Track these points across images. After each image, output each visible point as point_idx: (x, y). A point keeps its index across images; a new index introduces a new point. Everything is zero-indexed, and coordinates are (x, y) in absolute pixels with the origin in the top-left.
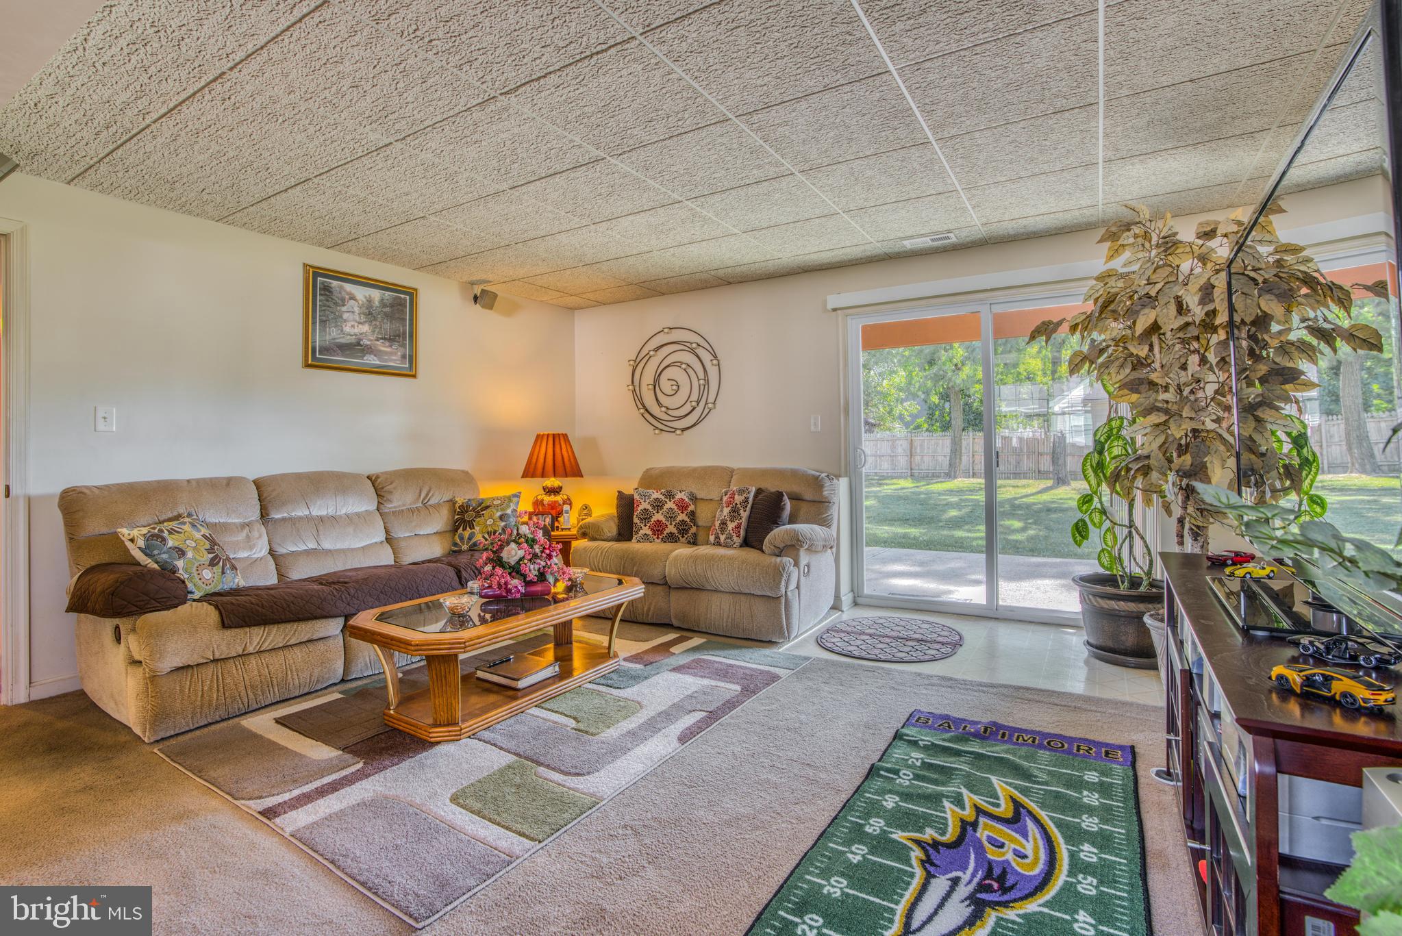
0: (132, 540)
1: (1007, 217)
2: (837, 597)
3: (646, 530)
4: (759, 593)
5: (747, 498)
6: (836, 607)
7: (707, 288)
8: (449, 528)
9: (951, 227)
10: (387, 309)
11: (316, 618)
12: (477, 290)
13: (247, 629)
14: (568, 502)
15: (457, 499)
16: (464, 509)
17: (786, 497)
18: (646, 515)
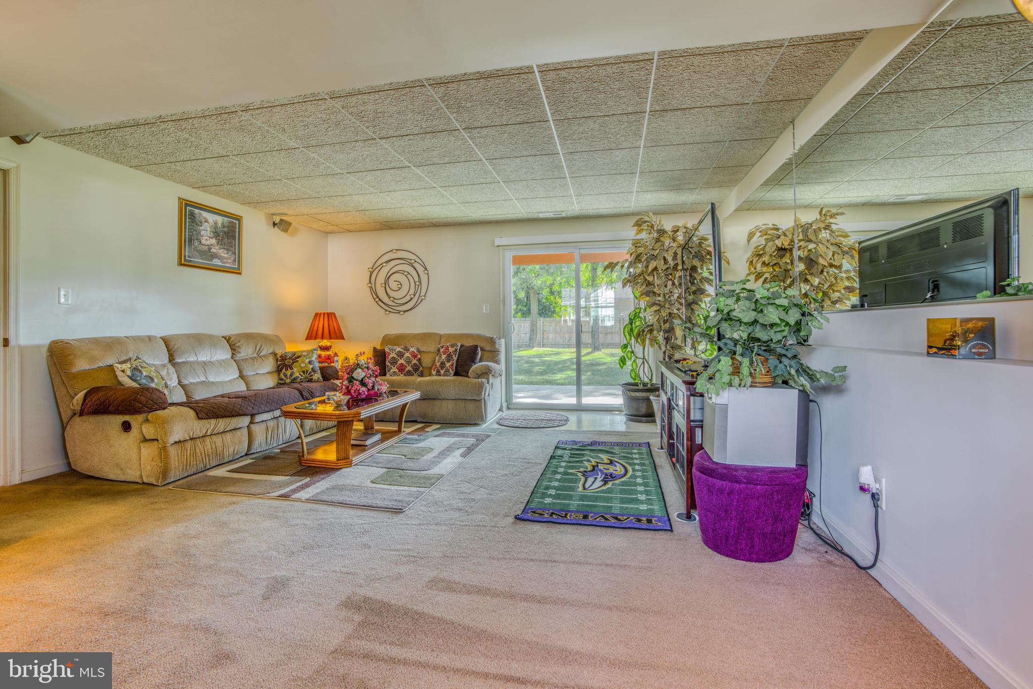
0: (123, 371)
1: (591, 208)
2: (502, 406)
3: (394, 369)
4: (470, 398)
5: (456, 349)
6: (501, 410)
7: (421, 227)
8: (274, 370)
9: (564, 210)
10: (225, 229)
11: (240, 415)
12: (277, 219)
13: (209, 420)
14: (336, 355)
15: (277, 352)
16: (284, 358)
17: (479, 348)
18: (394, 361)
